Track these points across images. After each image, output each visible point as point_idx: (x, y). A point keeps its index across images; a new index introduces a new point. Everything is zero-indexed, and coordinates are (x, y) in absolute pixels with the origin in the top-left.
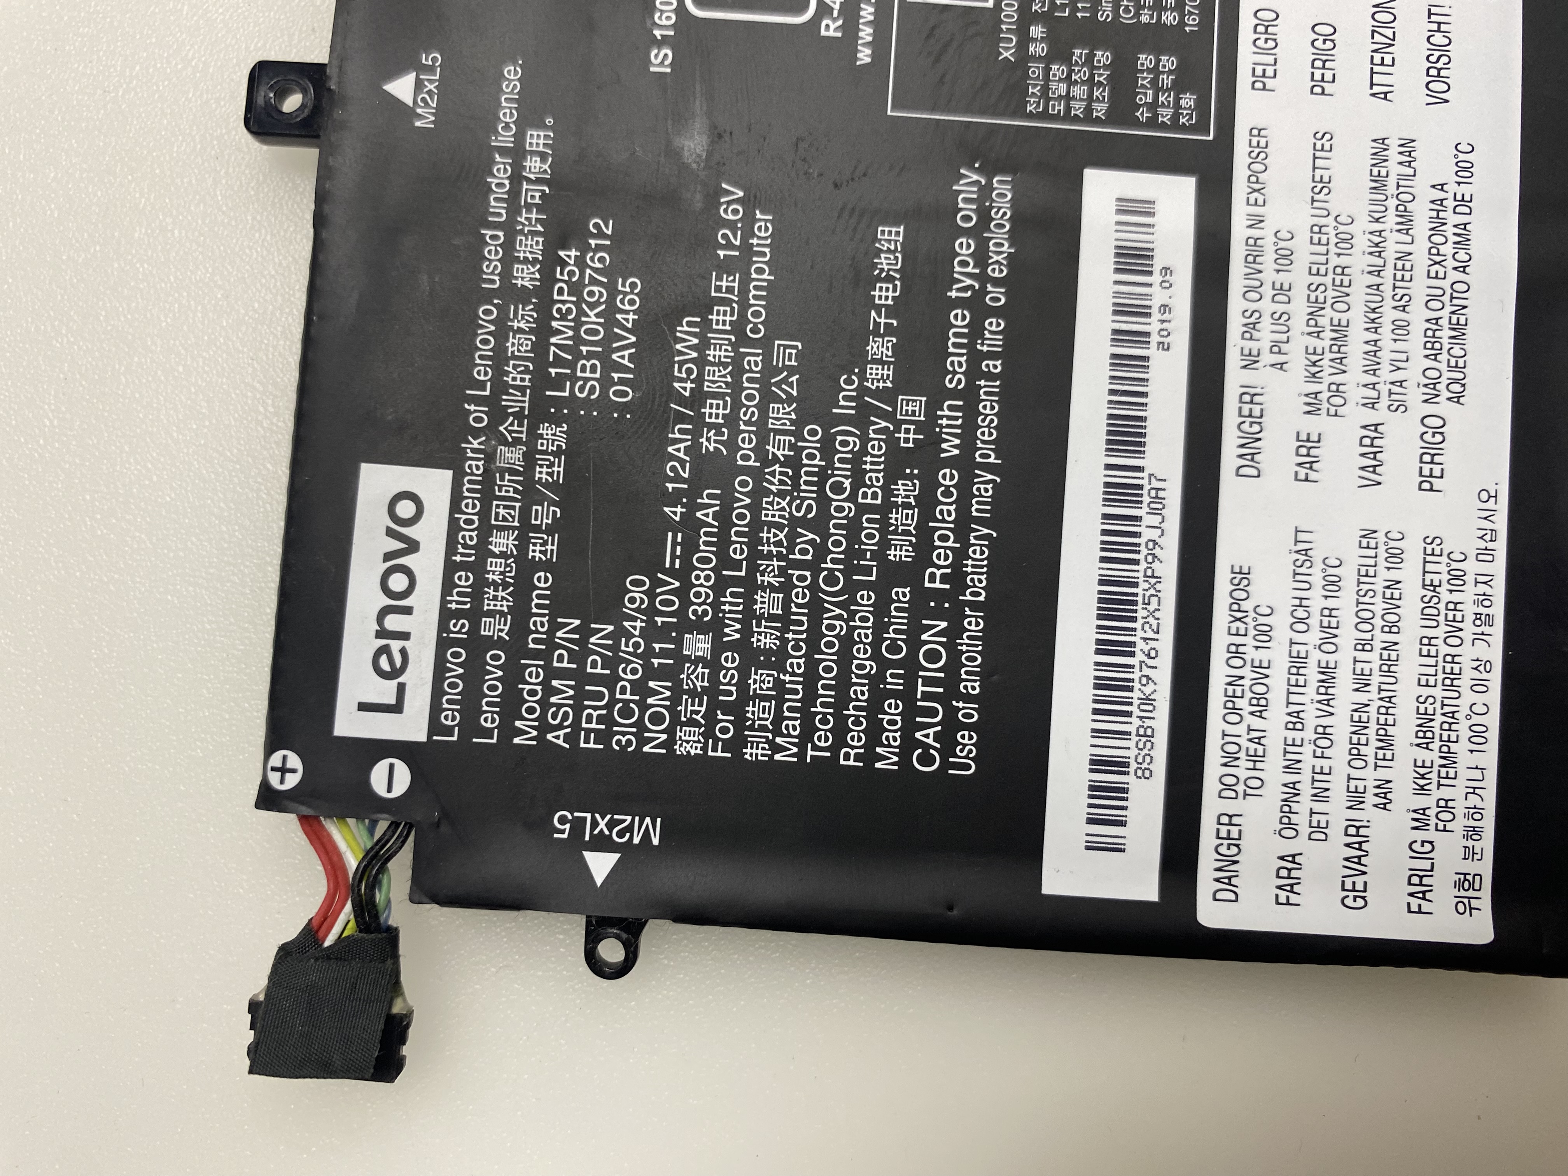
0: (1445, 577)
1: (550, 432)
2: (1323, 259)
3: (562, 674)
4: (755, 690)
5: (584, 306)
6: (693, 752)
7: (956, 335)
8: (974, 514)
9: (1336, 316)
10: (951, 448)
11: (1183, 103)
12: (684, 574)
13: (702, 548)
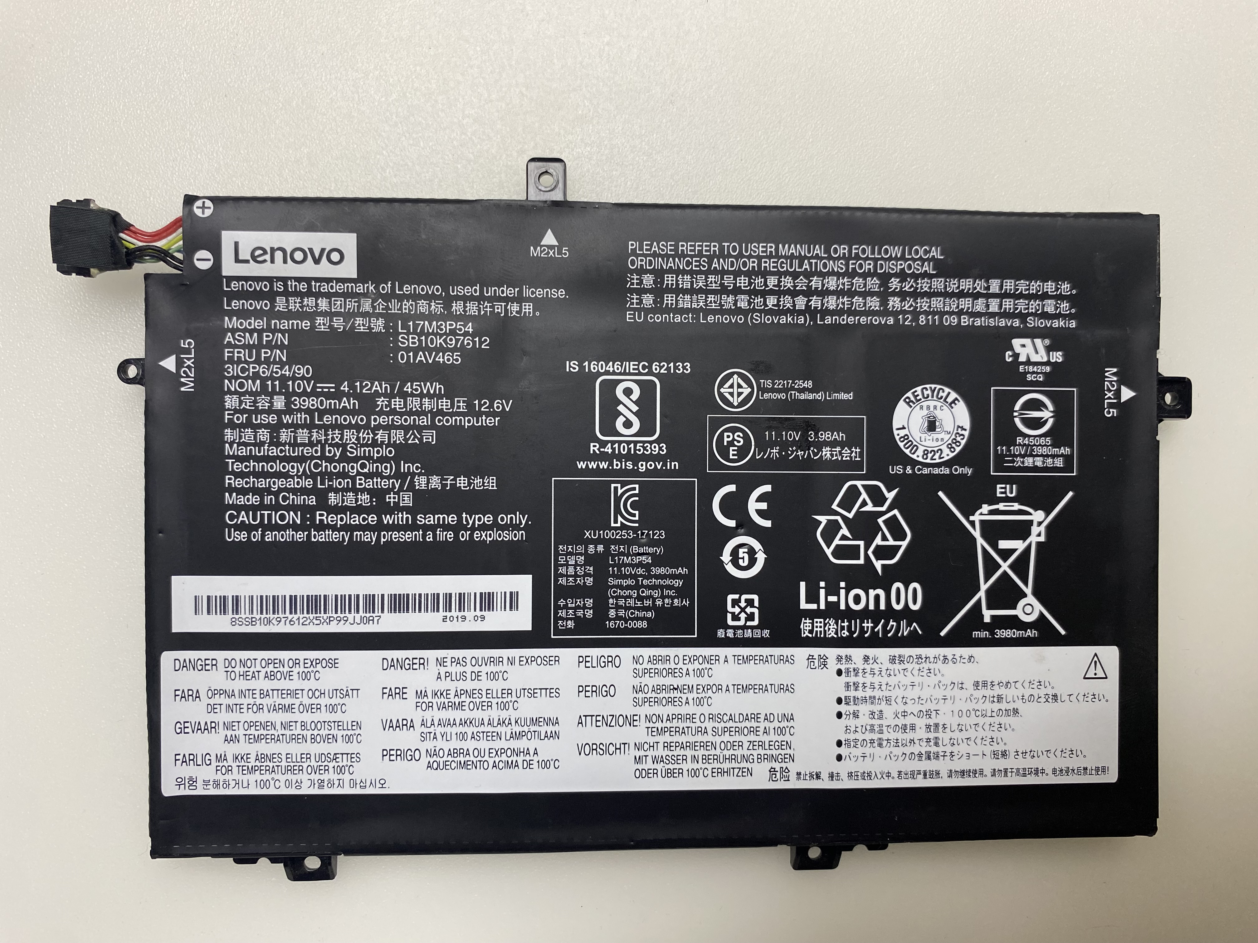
0: (341, 764)
1: (380, 324)
2: (495, 696)
3: (260, 338)
4: (259, 432)
5: (445, 337)
6: (226, 404)
7: (444, 518)
8: (355, 533)
9: (467, 704)
10: (387, 519)
11: (569, 622)
12: (314, 393)
13: (328, 402)
